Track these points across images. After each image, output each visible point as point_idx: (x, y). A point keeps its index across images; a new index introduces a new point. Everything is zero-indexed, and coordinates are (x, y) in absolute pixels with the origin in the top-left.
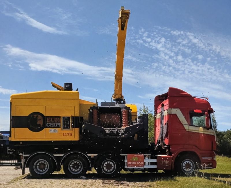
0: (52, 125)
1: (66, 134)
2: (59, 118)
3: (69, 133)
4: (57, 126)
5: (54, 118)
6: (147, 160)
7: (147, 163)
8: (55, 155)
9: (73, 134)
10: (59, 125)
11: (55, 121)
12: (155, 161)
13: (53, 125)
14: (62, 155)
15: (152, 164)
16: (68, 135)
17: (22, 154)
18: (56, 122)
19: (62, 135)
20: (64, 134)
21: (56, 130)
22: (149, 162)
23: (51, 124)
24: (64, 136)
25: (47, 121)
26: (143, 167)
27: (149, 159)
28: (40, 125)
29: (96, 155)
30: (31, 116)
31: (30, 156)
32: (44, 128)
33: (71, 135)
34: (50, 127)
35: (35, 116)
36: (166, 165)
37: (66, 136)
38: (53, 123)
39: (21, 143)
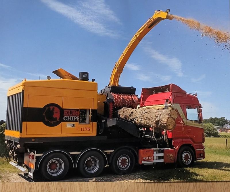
0: (69, 119)
1: (84, 129)
2: (77, 111)
3: (87, 128)
4: (74, 120)
5: (72, 111)
6: (156, 155)
7: (155, 158)
8: (71, 153)
9: (91, 129)
10: (77, 119)
11: (73, 114)
12: (162, 155)
13: (71, 119)
14: (79, 153)
15: (160, 158)
16: (86, 130)
17: (34, 153)
18: (74, 116)
19: (80, 130)
20: (81, 128)
21: (73, 124)
22: (157, 157)
23: (68, 117)
24: (81, 131)
25: (65, 115)
26: (152, 162)
27: (157, 153)
28: (56, 118)
29: (113, 151)
30: (47, 108)
31: (43, 155)
32: (60, 123)
33: (89, 130)
34: (67, 121)
35: (51, 108)
36: (171, 159)
37: (84, 131)
38: (71, 117)
39: (33, 140)
